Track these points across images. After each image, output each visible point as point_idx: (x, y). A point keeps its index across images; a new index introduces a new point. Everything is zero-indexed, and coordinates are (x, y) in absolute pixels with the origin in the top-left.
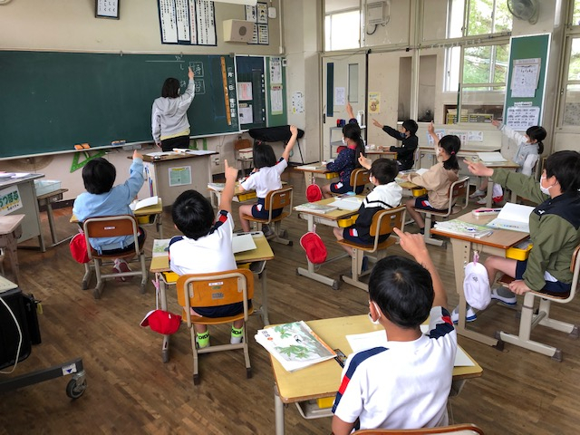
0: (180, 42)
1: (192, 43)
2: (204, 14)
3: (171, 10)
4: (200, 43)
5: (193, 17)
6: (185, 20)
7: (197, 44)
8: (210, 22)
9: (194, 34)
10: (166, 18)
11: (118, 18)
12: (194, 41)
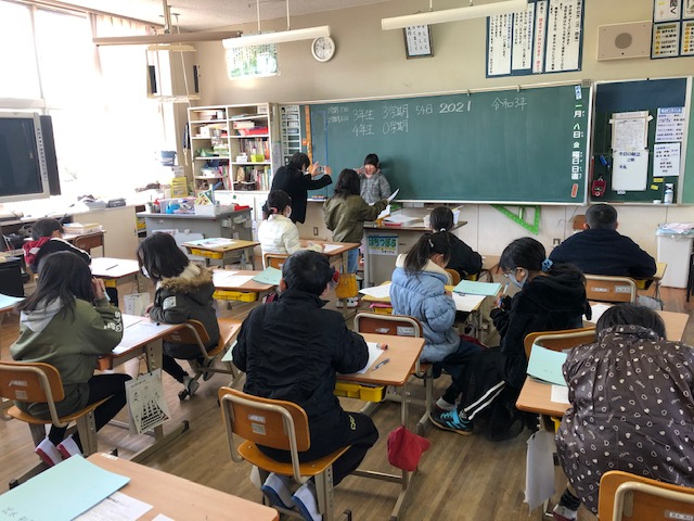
0: (514, 73)
1: (535, 70)
2: (563, 25)
3: (505, 32)
4: (548, 69)
5: (540, 34)
6: (527, 42)
7: (544, 72)
8: (573, 36)
9: (538, 58)
10: (497, 43)
11: (431, 55)
12: (537, 68)
